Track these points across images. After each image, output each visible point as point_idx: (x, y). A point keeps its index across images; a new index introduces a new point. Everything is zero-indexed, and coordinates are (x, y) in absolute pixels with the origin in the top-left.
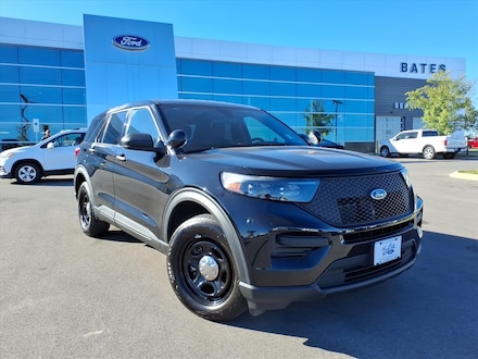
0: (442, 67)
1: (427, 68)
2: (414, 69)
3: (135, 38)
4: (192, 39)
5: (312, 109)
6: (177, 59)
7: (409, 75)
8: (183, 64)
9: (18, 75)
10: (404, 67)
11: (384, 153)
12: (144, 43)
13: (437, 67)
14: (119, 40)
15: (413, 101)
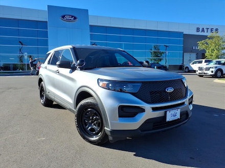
0: (217, 30)
1: (209, 30)
2: (203, 30)
3: (70, 16)
4: (97, 16)
5: (153, 49)
6: (90, 25)
7: (200, 33)
8: (93, 28)
9: (18, 33)
10: (198, 30)
11: (187, 70)
12: (75, 18)
13: (214, 30)
14: (63, 17)
15: (201, 46)
